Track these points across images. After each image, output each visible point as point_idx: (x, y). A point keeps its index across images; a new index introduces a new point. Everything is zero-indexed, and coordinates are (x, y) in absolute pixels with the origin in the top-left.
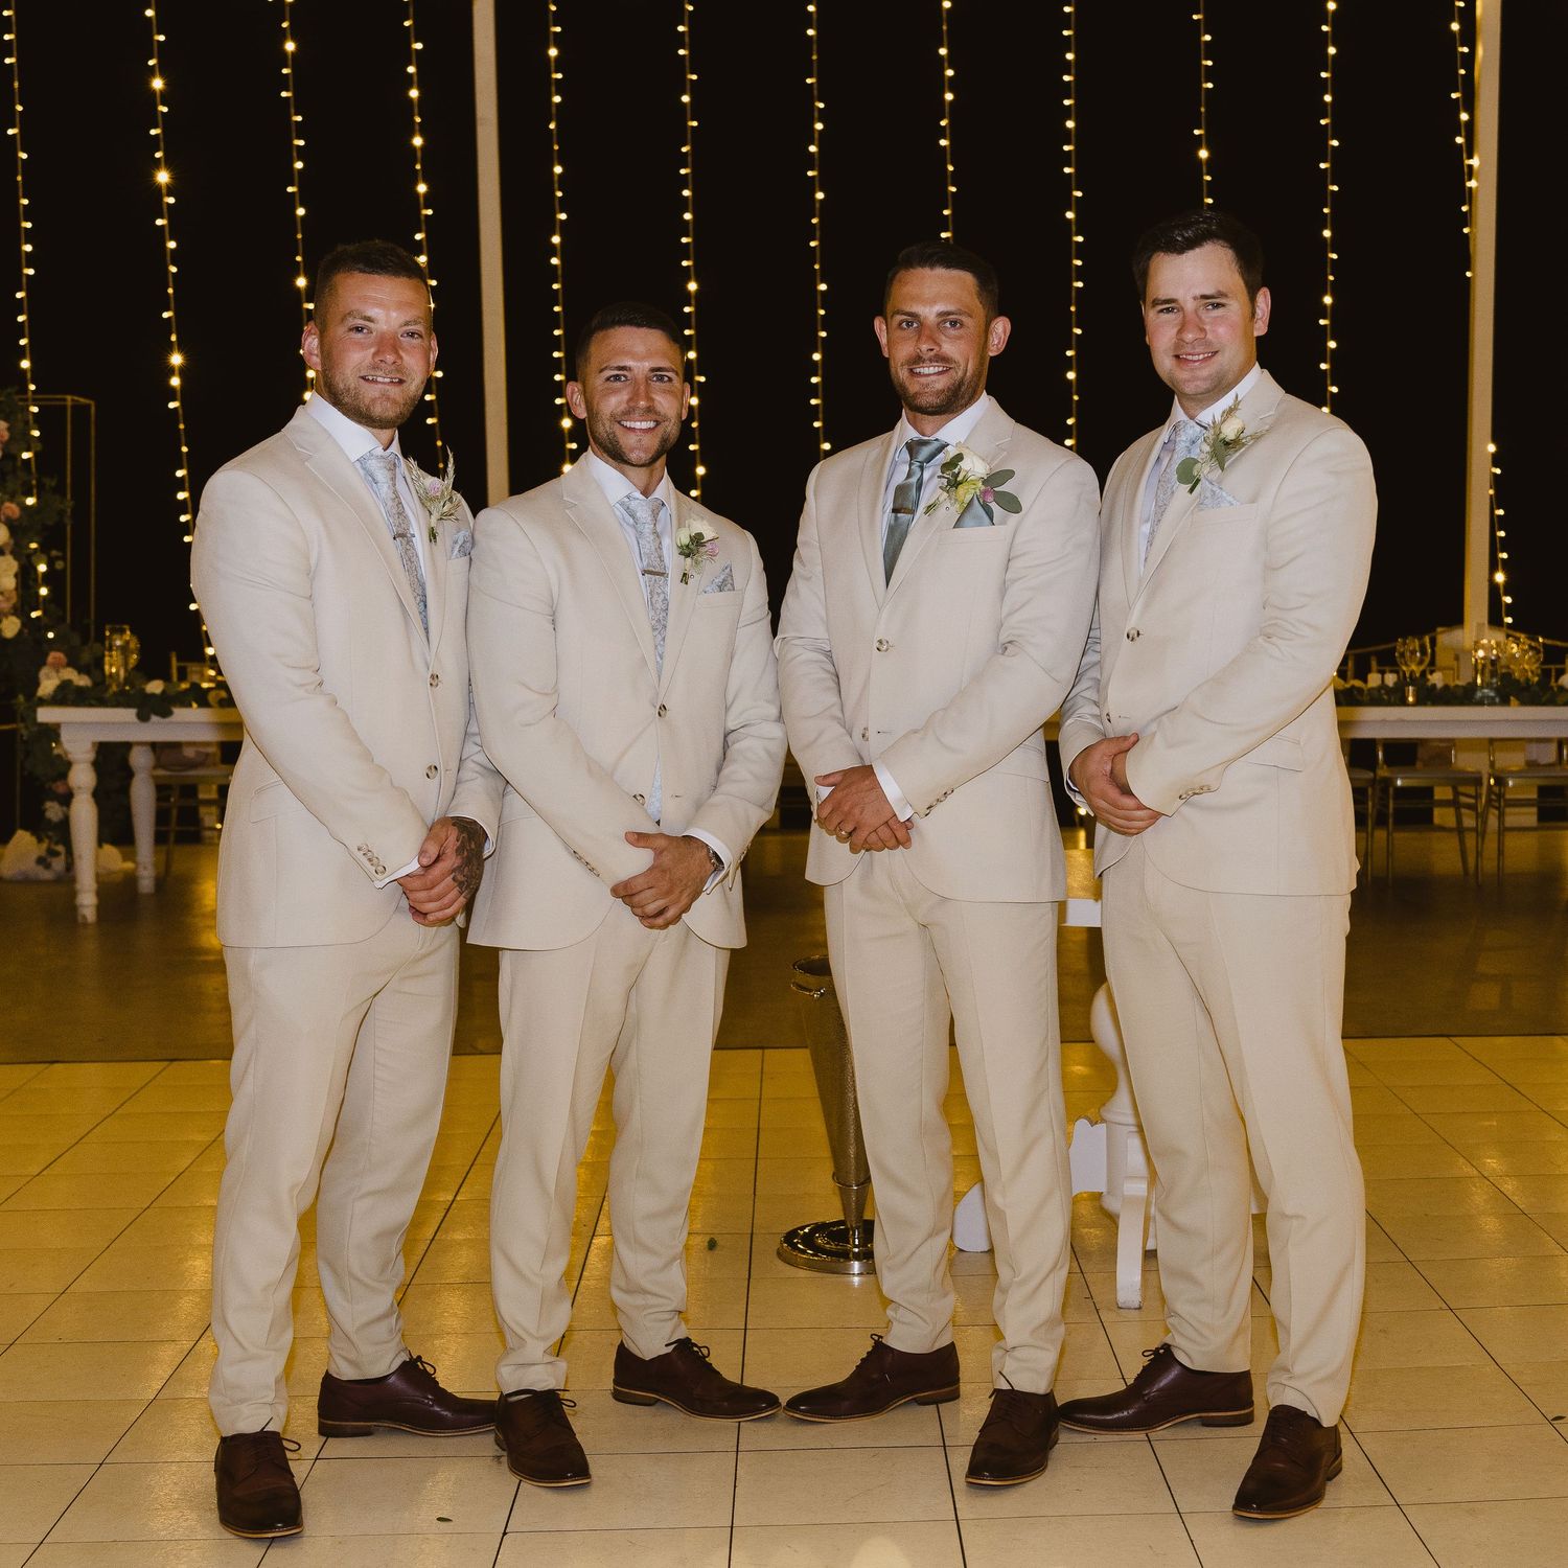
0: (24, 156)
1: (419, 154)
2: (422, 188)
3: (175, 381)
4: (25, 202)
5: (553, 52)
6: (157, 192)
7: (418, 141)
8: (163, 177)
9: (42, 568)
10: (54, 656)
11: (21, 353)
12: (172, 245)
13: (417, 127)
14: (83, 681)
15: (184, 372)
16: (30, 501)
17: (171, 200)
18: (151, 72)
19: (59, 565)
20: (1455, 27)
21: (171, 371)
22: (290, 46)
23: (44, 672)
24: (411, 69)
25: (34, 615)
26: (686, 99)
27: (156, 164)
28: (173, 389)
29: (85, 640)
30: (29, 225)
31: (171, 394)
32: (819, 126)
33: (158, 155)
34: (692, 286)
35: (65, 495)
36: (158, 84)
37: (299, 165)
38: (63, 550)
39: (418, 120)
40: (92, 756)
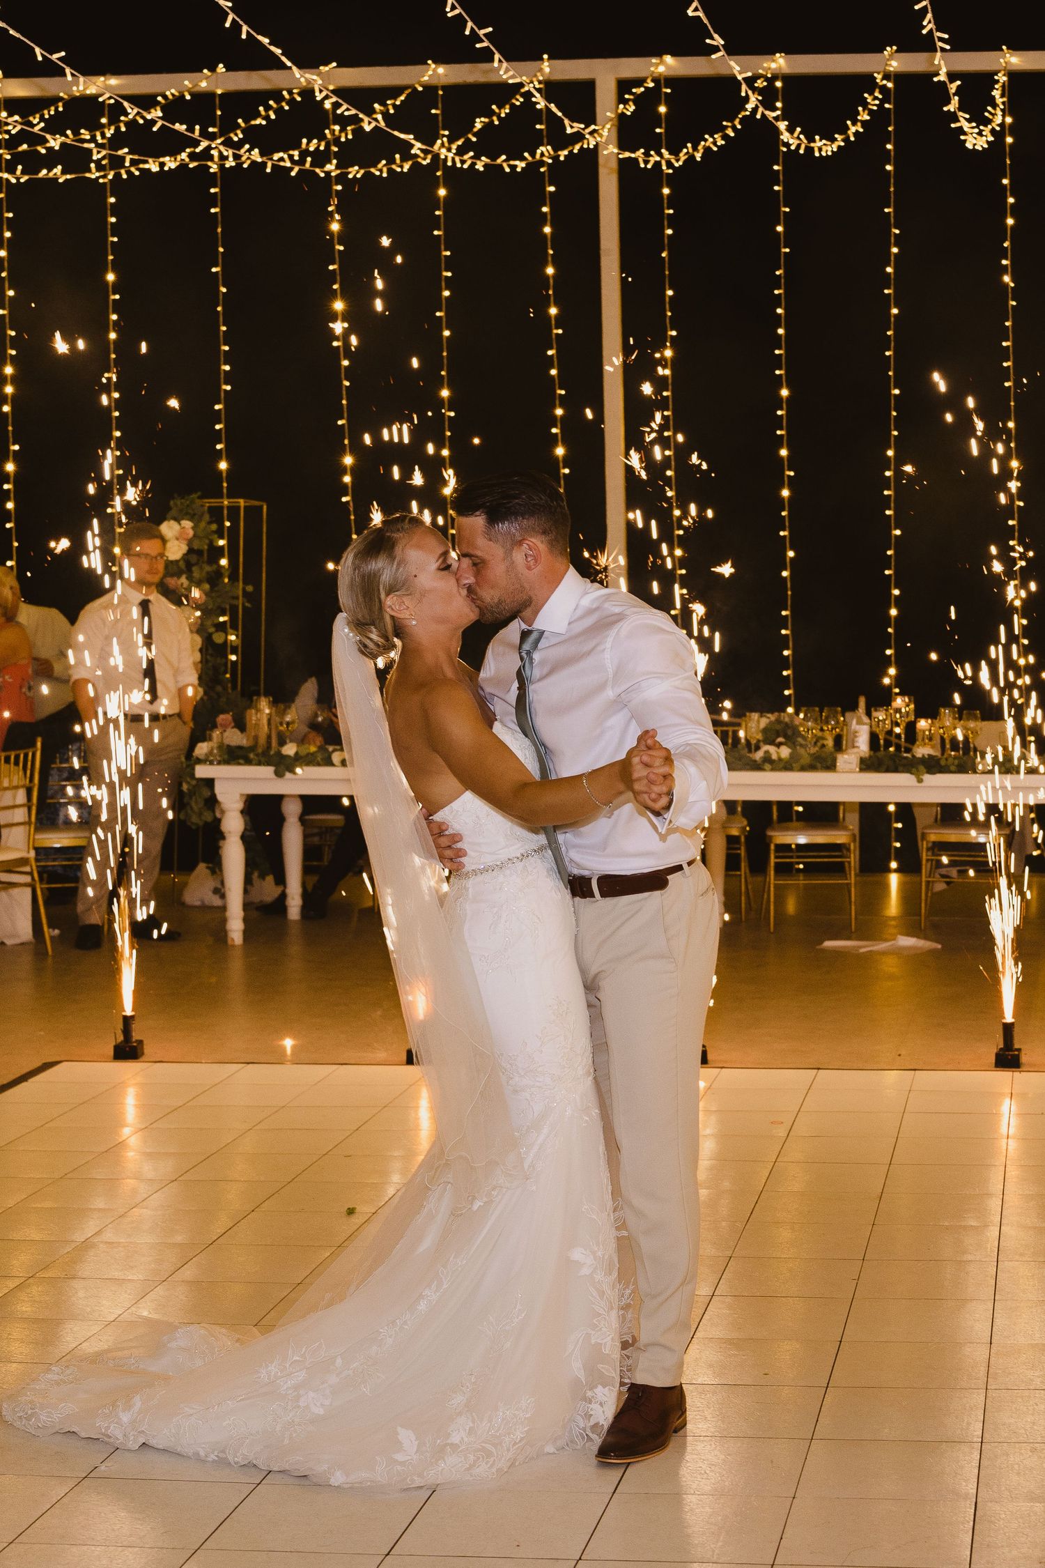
0: (224, 290)
1: (551, 281)
2: (553, 310)
3: (347, 479)
4: (224, 329)
5: (666, 191)
7: (550, 270)
8: (339, 305)
11: (218, 456)
12: (344, 363)
13: (550, 259)
15: (354, 471)
17: (346, 325)
18: (329, 216)
21: (343, 471)
22: (442, 192)
24: (546, 209)
26: (780, 228)
27: (333, 295)
28: (346, 486)
31: (344, 490)
32: (895, 250)
33: (336, 287)
34: (785, 393)
36: (336, 226)
37: (447, 295)
39: (551, 252)
40: (240, 806)
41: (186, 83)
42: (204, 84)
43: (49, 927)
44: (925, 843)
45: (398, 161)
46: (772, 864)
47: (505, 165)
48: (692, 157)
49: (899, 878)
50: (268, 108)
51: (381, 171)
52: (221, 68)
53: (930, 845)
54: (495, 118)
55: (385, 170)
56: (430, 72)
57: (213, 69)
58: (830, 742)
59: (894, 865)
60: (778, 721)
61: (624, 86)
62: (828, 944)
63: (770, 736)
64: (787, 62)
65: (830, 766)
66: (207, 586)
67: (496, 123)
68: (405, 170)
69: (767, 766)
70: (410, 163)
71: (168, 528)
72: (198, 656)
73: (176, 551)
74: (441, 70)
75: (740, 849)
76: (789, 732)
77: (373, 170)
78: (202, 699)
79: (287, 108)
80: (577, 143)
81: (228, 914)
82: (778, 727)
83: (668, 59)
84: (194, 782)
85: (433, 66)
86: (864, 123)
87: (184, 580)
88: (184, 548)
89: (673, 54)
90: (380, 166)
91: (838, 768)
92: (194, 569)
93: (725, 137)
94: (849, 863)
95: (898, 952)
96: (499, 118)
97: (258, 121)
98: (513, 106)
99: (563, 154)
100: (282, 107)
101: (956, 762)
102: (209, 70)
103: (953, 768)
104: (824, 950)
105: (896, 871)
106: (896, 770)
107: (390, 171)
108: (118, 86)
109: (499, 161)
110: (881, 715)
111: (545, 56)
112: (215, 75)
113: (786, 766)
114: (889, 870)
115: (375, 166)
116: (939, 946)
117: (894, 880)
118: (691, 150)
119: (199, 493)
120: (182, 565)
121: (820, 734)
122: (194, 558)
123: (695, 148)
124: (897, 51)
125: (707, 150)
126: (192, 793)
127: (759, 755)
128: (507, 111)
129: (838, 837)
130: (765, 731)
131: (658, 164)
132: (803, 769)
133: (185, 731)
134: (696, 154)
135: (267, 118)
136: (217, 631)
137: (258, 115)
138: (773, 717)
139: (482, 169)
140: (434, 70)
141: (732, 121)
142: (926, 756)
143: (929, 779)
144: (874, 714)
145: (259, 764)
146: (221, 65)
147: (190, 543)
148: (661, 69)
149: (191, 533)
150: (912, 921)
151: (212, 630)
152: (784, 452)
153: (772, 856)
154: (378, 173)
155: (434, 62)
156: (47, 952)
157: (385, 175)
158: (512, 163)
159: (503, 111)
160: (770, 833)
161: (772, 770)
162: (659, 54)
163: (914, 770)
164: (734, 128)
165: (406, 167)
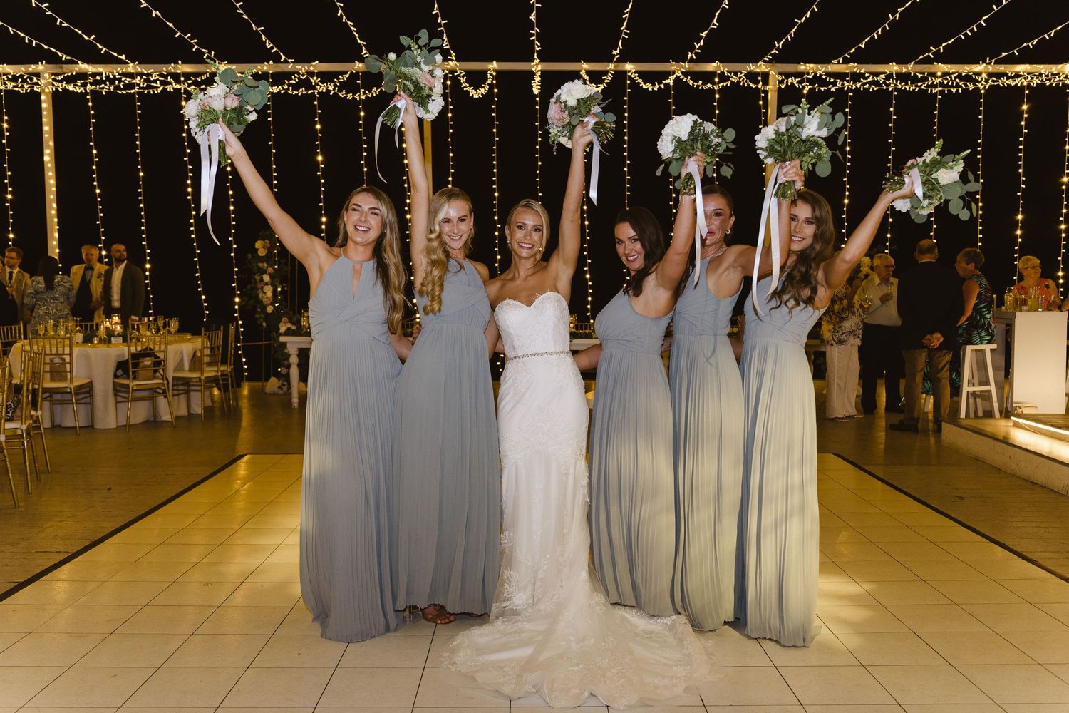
0: (274, 151)
3: (323, 227)
4: (274, 167)
6: (318, 163)
8: (320, 158)
9: (279, 289)
10: (284, 319)
12: (323, 181)
14: (294, 327)
15: (326, 224)
16: (276, 267)
17: (323, 166)
18: (316, 123)
19: (286, 289)
20: (761, 103)
21: (322, 223)
22: (362, 114)
23: (281, 324)
25: (276, 305)
26: (495, 130)
27: (318, 154)
28: (322, 229)
29: (294, 314)
30: (275, 174)
32: (540, 139)
33: (318, 151)
34: (496, 194)
35: (288, 265)
36: (318, 127)
37: (365, 154)
38: (287, 283)
40: (297, 353)
42: (265, 68)
50: (295, 77)
52: (271, 62)
56: (357, 65)
57: (268, 63)
64: (497, 65)
71: (260, 243)
73: (262, 252)
74: (361, 65)
81: (292, 396)
87: (266, 265)
88: (266, 252)
92: (270, 260)
97: (293, 82)
120: (266, 258)
122: (270, 255)
135: (295, 80)
137: (292, 79)
145: (306, 336)
146: (271, 61)
147: (269, 249)
149: (269, 246)
152: (496, 218)
155: (358, 62)
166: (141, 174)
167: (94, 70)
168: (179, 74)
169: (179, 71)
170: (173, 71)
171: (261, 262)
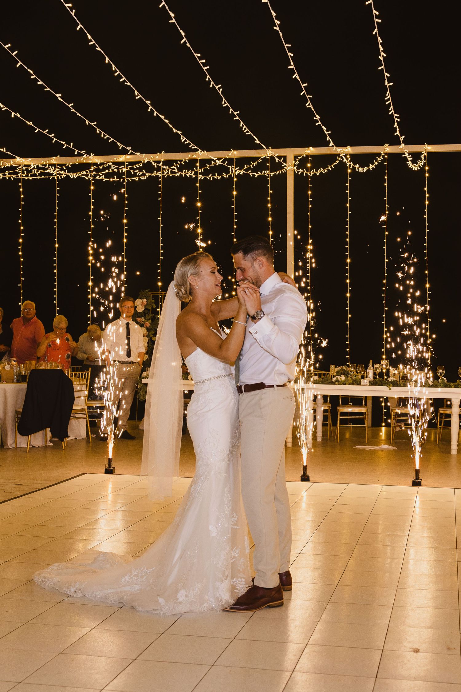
0: (162, 225)
1: (269, 222)
2: (271, 233)
5: (310, 192)
7: (270, 219)
8: (199, 231)
11: (158, 280)
17: (201, 237)
18: (197, 201)
22: (234, 193)
24: (269, 199)
26: (348, 205)
33: (199, 224)
34: (349, 261)
36: (199, 204)
39: (270, 213)
41: (151, 156)
42: (157, 157)
43: (91, 434)
44: (393, 412)
45: (216, 175)
46: (339, 419)
47: (251, 174)
48: (315, 174)
49: (385, 429)
50: (177, 163)
51: (210, 178)
52: (163, 152)
53: (395, 414)
54: (251, 166)
55: (211, 178)
56: (232, 153)
57: (160, 153)
58: (360, 377)
59: (383, 424)
60: (342, 369)
61: (296, 157)
62: (357, 447)
63: (339, 373)
64: (351, 149)
65: (359, 384)
66: (150, 321)
67: (252, 167)
68: (219, 179)
69: (337, 383)
70: (221, 177)
71: (138, 302)
72: (146, 345)
73: (140, 309)
74: (235, 153)
75: (328, 414)
76: (346, 373)
77: (207, 177)
78: (147, 359)
79: (183, 164)
80: (278, 171)
82: (342, 371)
83: (311, 149)
84: (142, 385)
85: (233, 151)
86: (375, 165)
87: (143, 318)
88: (144, 308)
89: (312, 147)
90: (210, 176)
91: (361, 384)
92: (147, 315)
93: (328, 170)
94: (366, 419)
95: (383, 450)
96: (253, 165)
98: (258, 162)
99: (272, 174)
100: (182, 163)
101: (403, 383)
102: (159, 153)
103: (402, 385)
104: (355, 449)
105: (384, 426)
106: (382, 385)
107: (213, 178)
108: (130, 159)
109: (248, 172)
110: (377, 366)
111: (270, 148)
112: (161, 154)
113: (344, 383)
114: (382, 426)
115: (208, 176)
116: (397, 449)
117: (383, 429)
118: (315, 171)
119: (149, 290)
120: (143, 314)
121: (356, 374)
122: (146, 311)
123: (317, 171)
124: (388, 145)
125: (321, 173)
126: (140, 389)
127: (334, 379)
128: (256, 164)
129: (363, 410)
130: (337, 372)
131: (302, 173)
132: (349, 384)
133: (140, 368)
134: (317, 173)
136: (153, 336)
138: (340, 368)
139: (242, 174)
140: (233, 153)
141: (331, 165)
142: (393, 380)
143: (394, 388)
144: (375, 366)
147: (145, 306)
148: (309, 152)
149: (146, 303)
150: (388, 440)
151: (152, 336)
152: (348, 281)
153: (339, 416)
154: (209, 178)
155: (233, 150)
156: (90, 442)
157: (211, 179)
158: (253, 174)
159: (254, 164)
160: (338, 408)
161: (338, 384)
162: (308, 147)
163: (388, 385)
164: (331, 167)
165: (219, 178)
166: (57, 245)
167: (26, 163)
168: (91, 164)
169: (90, 162)
170: (85, 161)
171: (139, 317)
